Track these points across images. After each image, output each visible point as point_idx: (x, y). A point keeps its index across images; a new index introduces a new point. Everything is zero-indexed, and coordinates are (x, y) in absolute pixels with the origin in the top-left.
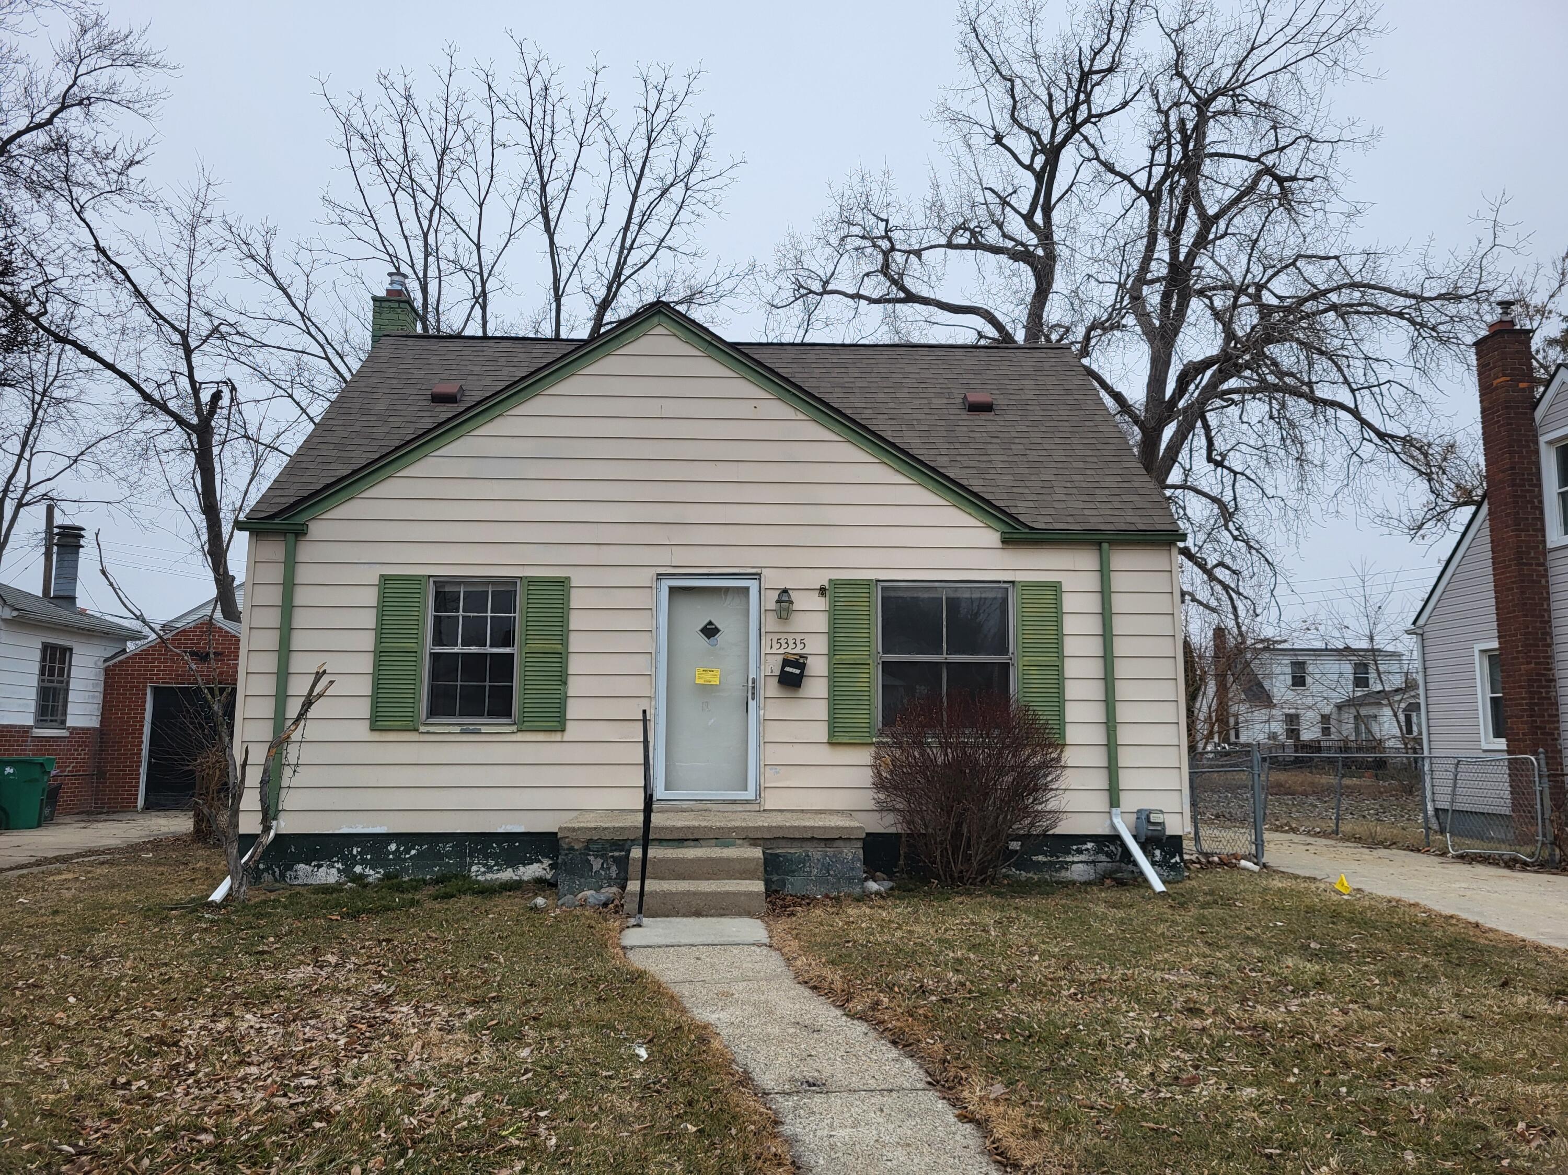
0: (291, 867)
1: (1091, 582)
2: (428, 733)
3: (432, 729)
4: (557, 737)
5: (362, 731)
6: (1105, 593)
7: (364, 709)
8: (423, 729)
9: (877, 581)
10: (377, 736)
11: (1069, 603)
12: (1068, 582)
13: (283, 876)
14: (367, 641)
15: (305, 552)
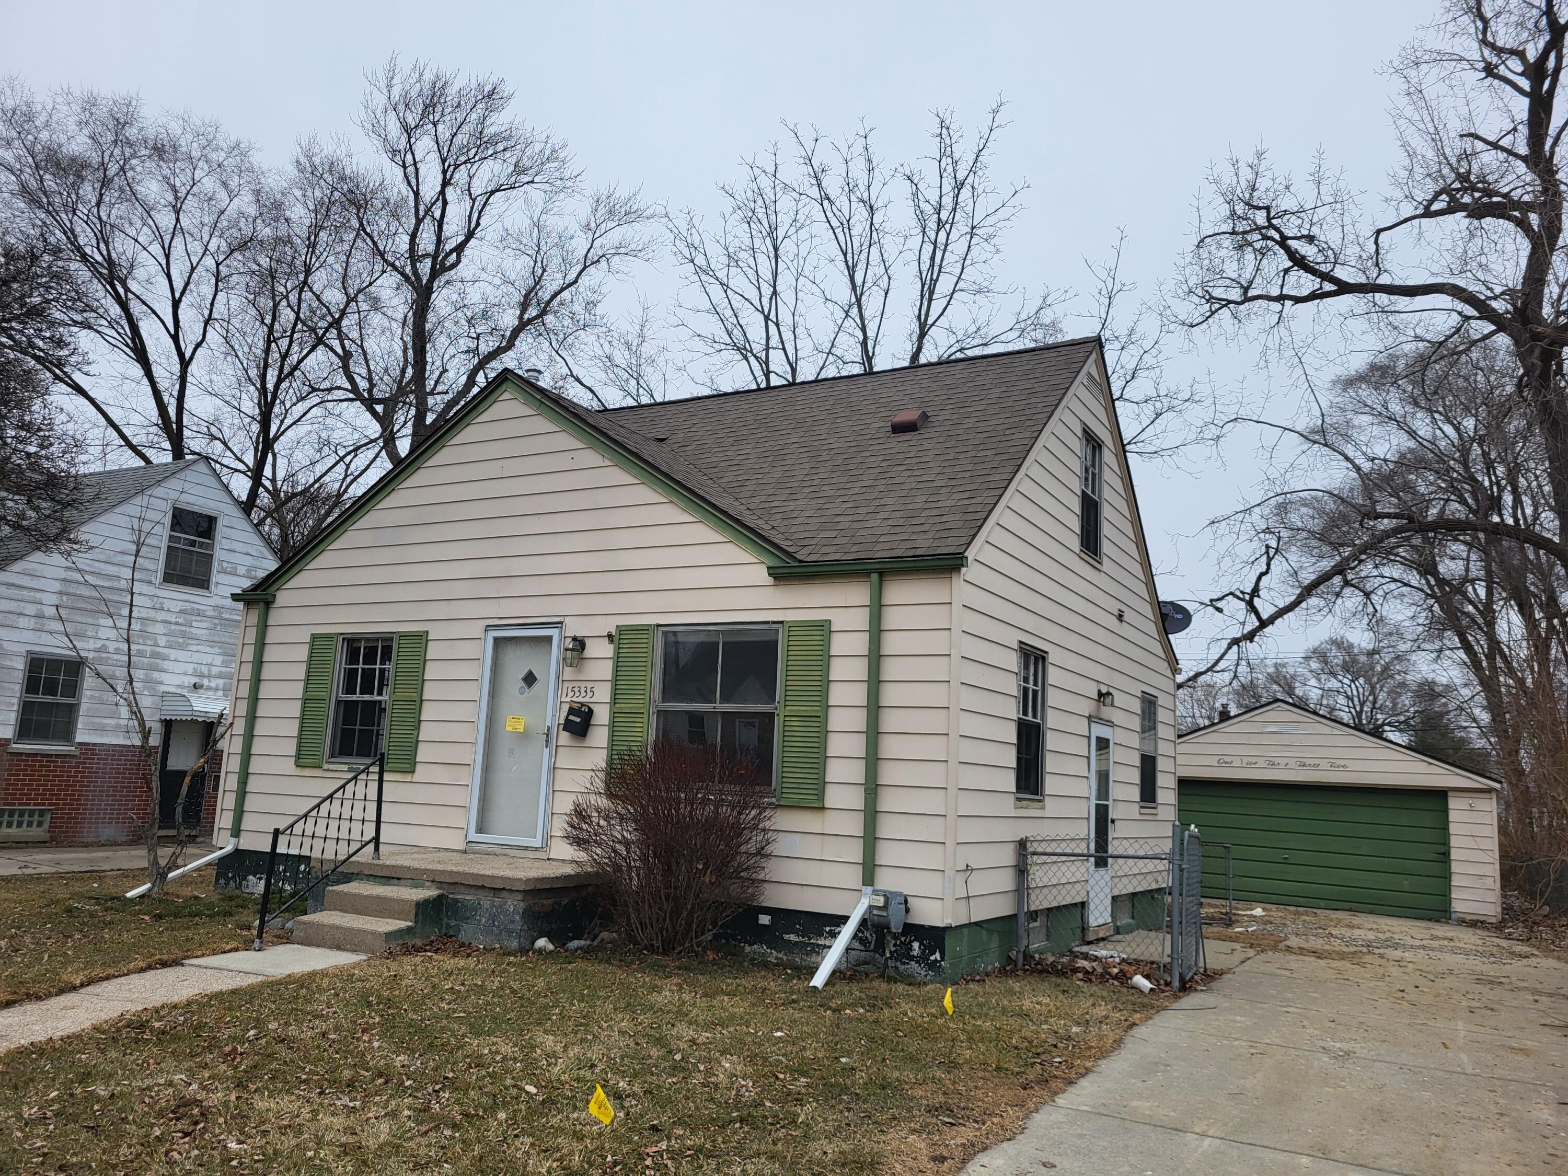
0: (245, 879)
1: (861, 619)
2: (328, 770)
3: (332, 767)
4: (408, 778)
5: (289, 766)
6: (876, 632)
7: (291, 748)
8: (326, 766)
9: (658, 625)
10: (299, 772)
11: (839, 645)
12: (839, 620)
13: (240, 884)
14: (297, 690)
15: (275, 617)
